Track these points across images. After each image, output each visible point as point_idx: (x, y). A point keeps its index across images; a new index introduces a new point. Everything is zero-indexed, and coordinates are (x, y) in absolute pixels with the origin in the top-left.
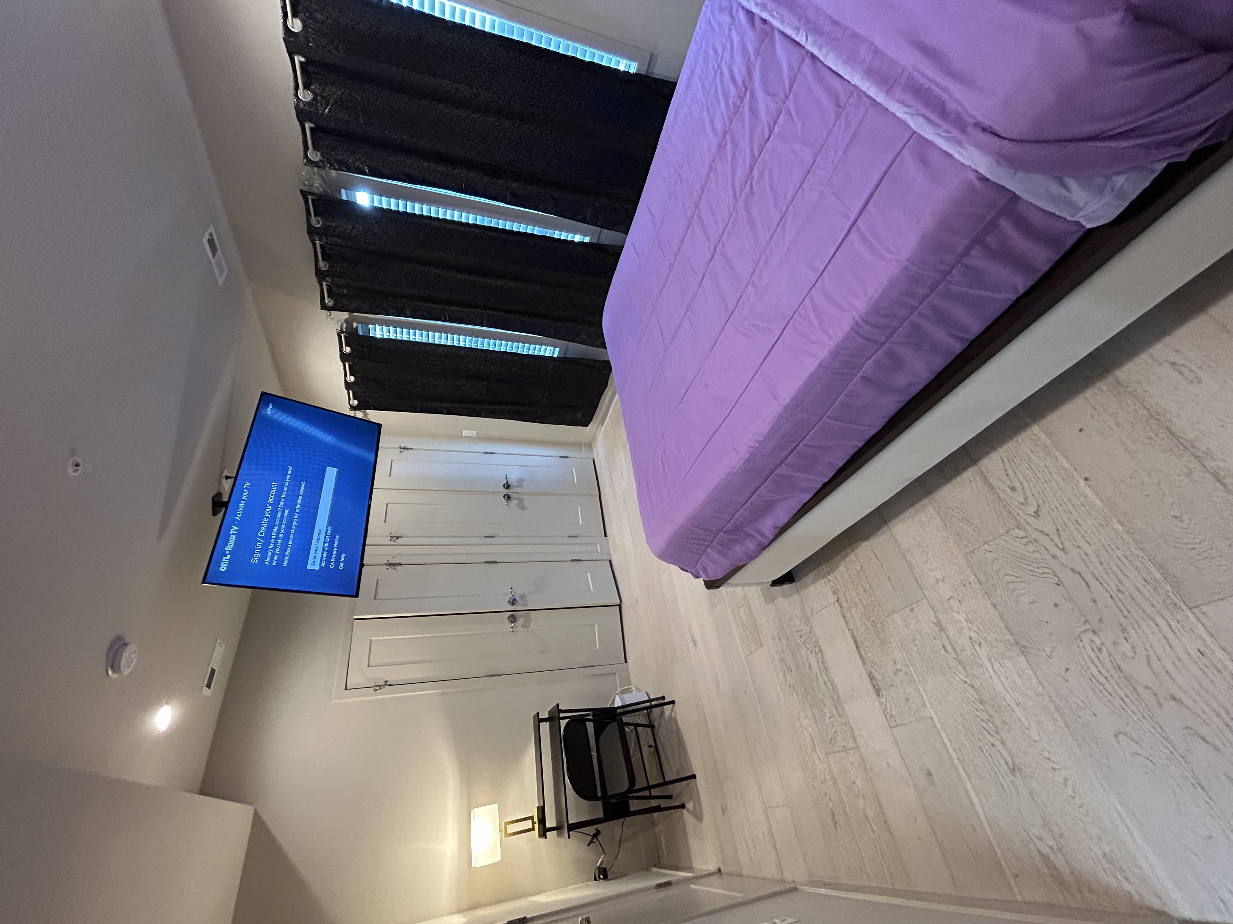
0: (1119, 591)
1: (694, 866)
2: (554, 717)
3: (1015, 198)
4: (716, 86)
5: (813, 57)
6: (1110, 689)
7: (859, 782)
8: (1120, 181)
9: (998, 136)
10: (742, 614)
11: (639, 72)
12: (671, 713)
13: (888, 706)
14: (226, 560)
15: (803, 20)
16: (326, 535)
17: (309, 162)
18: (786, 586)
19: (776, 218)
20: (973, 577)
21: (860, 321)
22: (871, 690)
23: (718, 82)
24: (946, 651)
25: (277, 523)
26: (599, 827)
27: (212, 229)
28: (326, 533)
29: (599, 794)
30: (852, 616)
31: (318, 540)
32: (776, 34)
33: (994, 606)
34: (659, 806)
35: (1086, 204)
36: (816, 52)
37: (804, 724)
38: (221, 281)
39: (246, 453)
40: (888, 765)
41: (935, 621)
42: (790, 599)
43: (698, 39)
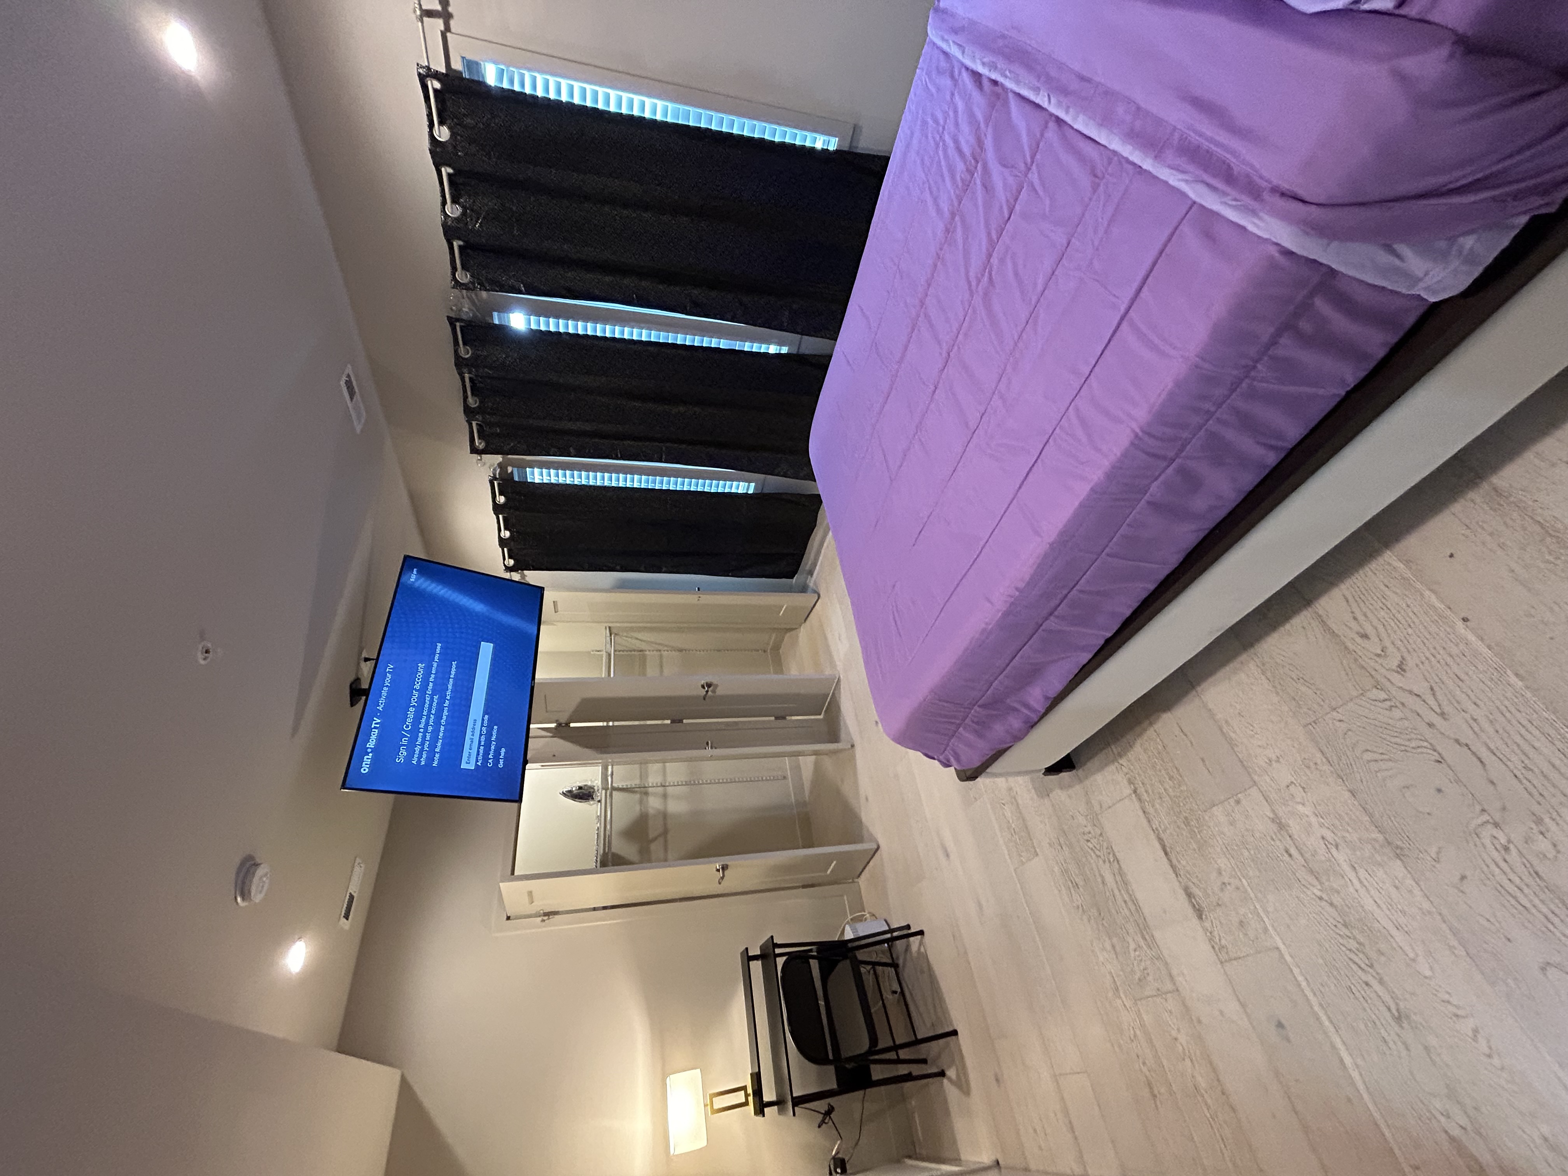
0: (1525, 767)
1: (963, 1157)
2: (767, 955)
3: (1332, 272)
4: (939, 162)
5: (1059, 121)
6: (1524, 902)
7: (1183, 1038)
8: (1468, 242)
9: (1304, 201)
10: (1008, 814)
11: (842, 149)
12: (919, 949)
13: (1216, 933)
14: (367, 760)
15: (1043, 79)
16: (482, 726)
17: (457, 284)
18: (1065, 775)
19: (1024, 316)
20: (1319, 755)
21: (1140, 434)
22: (1190, 911)
23: (941, 153)
24: (1290, 855)
25: (425, 713)
26: (832, 1101)
27: (349, 370)
28: (482, 723)
29: (831, 1057)
30: (1156, 810)
31: (473, 732)
32: (1011, 95)
33: (1353, 793)
34: (910, 1074)
35: (1426, 274)
36: (1062, 114)
37: (1101, 959)
38: (358, 428)
39: (389, 629)
40: (1221, 1013)
41: (1271, 816)
42: (1070, 791)
43: (913, 108)
